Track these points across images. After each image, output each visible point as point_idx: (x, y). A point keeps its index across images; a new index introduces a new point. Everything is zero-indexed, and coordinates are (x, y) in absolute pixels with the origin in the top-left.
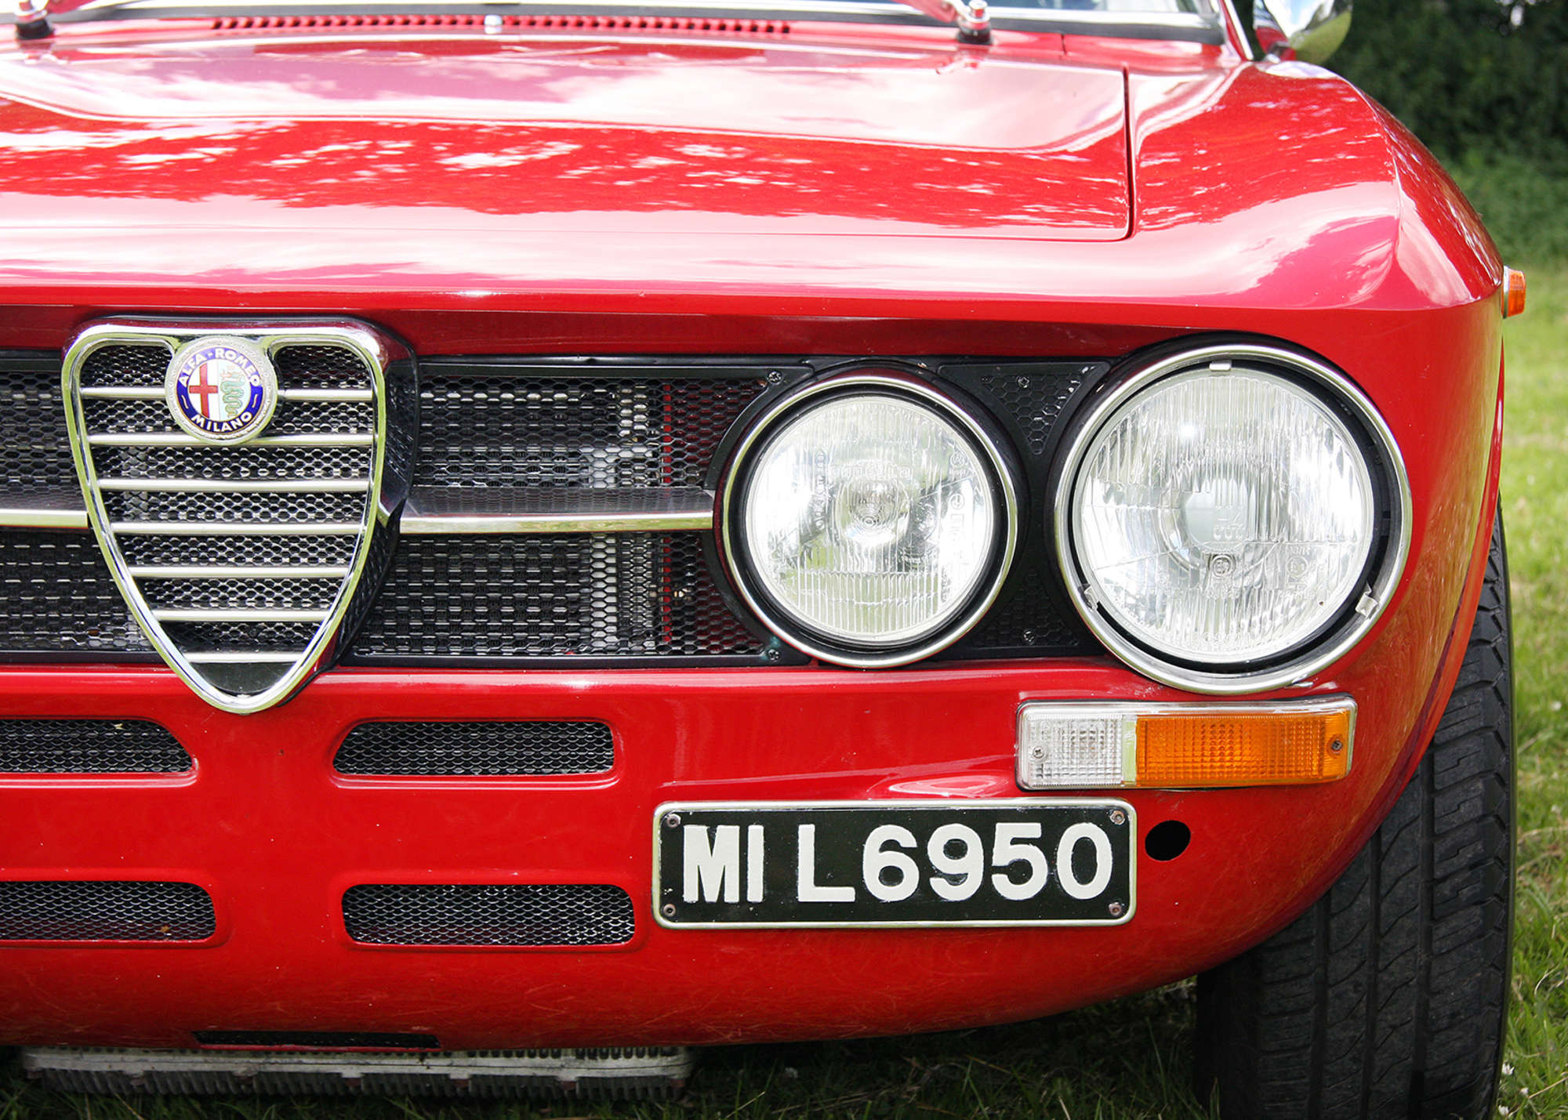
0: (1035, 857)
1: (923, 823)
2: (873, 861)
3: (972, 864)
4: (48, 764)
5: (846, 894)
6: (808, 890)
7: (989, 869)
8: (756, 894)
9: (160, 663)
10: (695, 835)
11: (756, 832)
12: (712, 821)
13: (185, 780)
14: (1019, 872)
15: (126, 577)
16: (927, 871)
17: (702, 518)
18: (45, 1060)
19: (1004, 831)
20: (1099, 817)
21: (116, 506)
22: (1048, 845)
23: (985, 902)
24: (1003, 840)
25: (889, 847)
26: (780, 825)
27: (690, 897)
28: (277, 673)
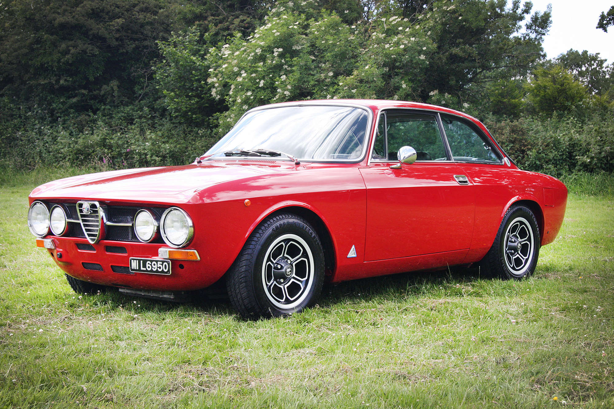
0: (161, 266)
1: (152, 261)
2: (147, 265)
3: (156, 266)
4: (84, 249)
5: (145, 269)
6: (142, 269)
7: (158, 267)
8: (138, 269)
9: (86, 238)
10: (132, 261)
11: (137, 261)
12: (134, 259)
13: (95, 252)
14: (160, 268)
15: (84, 228)
16: (152, 267)
17: (130, 225)
18: (120, 290)
19: (159, 263)
20: (167, 262)
21: (83, 221)
22: (162, 265)
23: (157, 271)
24: (158, 264)
25: (149, 264)
26: (139, 261)
27: (132, 268)
28: (95, 239)
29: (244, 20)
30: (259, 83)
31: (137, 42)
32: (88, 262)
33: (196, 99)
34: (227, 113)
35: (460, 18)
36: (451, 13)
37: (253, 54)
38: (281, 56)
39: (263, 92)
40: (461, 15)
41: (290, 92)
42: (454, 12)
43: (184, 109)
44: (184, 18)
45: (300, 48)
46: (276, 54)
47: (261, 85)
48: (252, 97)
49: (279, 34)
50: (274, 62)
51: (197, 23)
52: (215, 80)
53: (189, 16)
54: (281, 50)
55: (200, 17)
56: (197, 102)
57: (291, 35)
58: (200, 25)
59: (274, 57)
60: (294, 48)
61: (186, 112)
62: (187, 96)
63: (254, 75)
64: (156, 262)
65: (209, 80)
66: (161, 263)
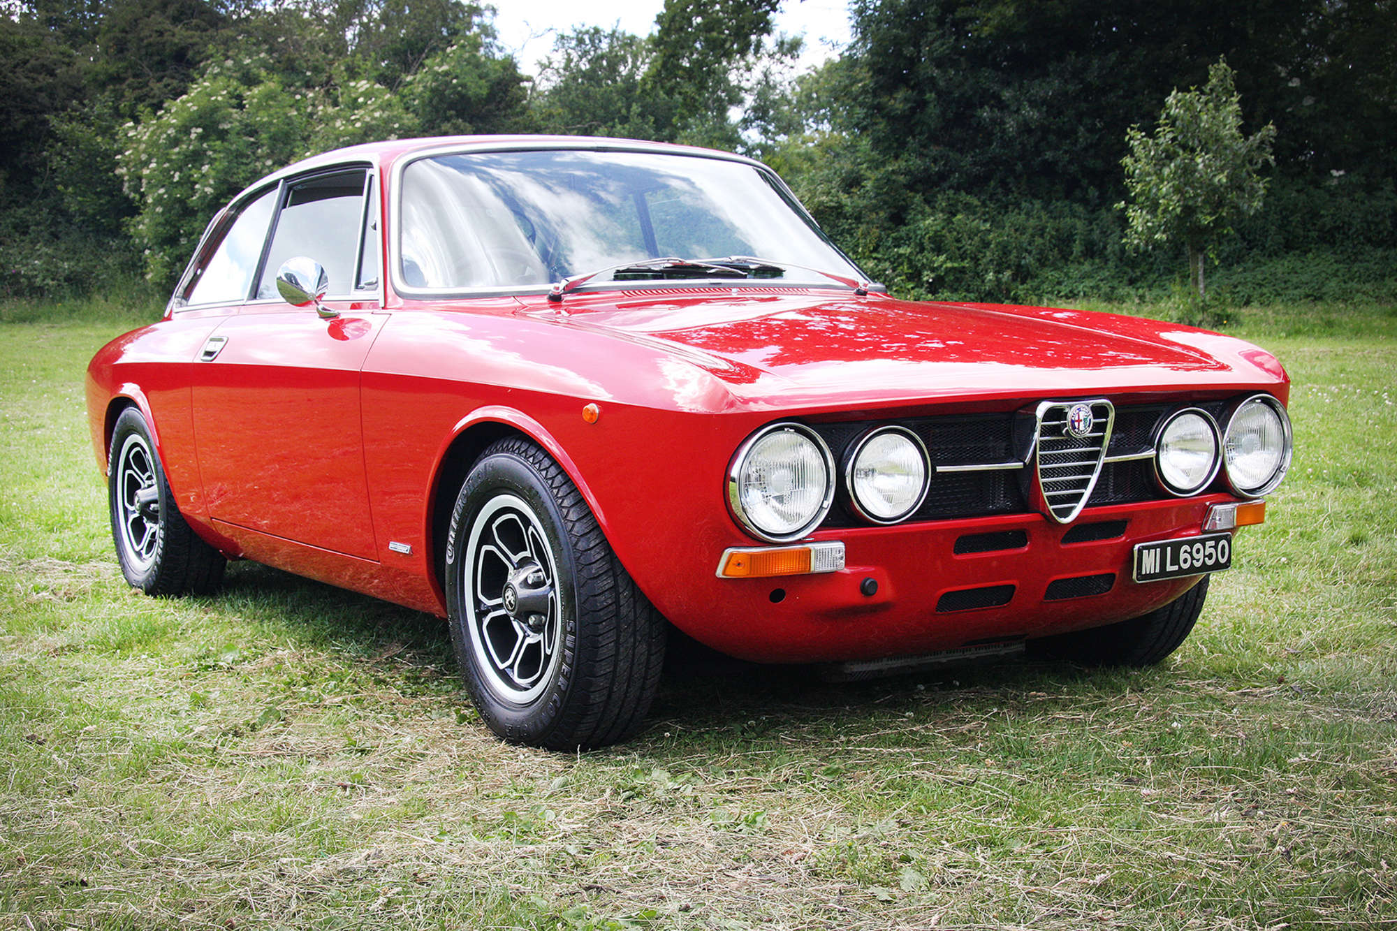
0: (1212, 550)
1: (1191, 543)
2: (1182, 556)
3: (1201, 556)
5: (1176, 568)
6: (1169, 568)
7: (1205, 556)
8: (1157, 571)
10: (1145, 552)
11: (1158, 550)
12: (1148, 548)
14: (1210, 556)
16: (1193, 559)
17: (1151, 454)
19: (1207, 544)
20: (1226, 537)
22: (1216, 547)
23: (1203, 567)
24: (1207, 547)
25: (1186, 552)
26: (1163, 548)
27: (1143, 573)
28: (1071, 509)
29: (169, 85)
30: (173, 176)
31: (29, 117)
33: (108, 198)
34: (138, 218)
35: (455, 81)
36: (443, 76)
37: (165, 136)
38: (202, 138)
39: (179, 187)
40: (456, 77)
41: (215, 189)
42: (446, 74)
43: (91, 211)
44: (95, 80)
45: (229, 126)
46: (193, 136)
47: (176, 178)
48: (166, 196)
49: (195, 108)
50: (191, 147)
51: (111, 87)
52: (124, 170)
53: (102, 77)
54: (200, 130)
55: (117, 79)
56: (109, 202)
57: (215, 109)
58: (114, 91)
59: (191, 140)
60: (221, 127)
61: (94, 215)
62: (96, 193)
63: (167, 165)
64: (1203, 542)
65: (118, 171)
66: (1213, 543)
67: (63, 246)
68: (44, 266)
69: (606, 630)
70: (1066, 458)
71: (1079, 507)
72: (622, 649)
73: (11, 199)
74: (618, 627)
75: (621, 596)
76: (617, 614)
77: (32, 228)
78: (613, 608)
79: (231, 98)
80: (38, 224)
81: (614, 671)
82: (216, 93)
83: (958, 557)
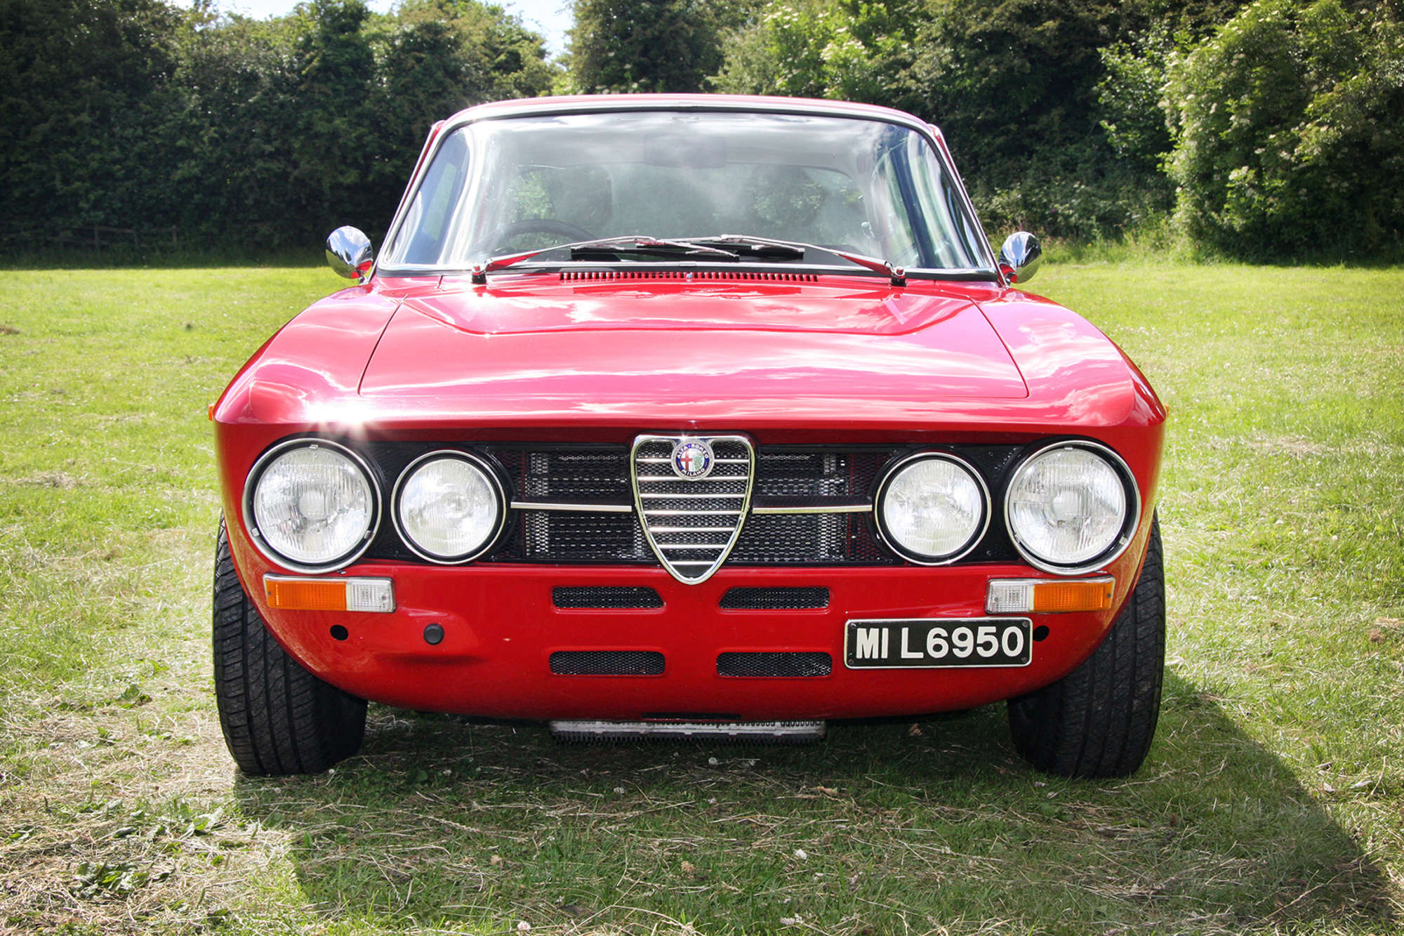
0: (993, 640)
1: (950, 626)
2: (931, 642)
3: (969, 643)
5: (919, 655)
6: (905, 654)
7: (976, 645)
8: (885, 655)
9: (660, 565)
10: (861, 632)
11: (885, 631)
12: (868, 627)
13: (659, 610)
14: (987, 646)
15: (649, 531)
16: (952, 645)
17: (866, 507)
18: (563, 726)
19: (982, 630)
20: (1019, 624)
21: (648, 504)
22: (999, 635)
23: (974, 657)
24: (980, 634)
25: (936, 636)
26: (895, 631)
27: (859, 656)
28: (704, 568)
32: (595, 648)
49: (1242, 32)
52: (1166, 104)
64: (974, 627)
65: (1160, 105)
66: (993, 629)
67: (1105, 184)
68: (1083, 205)
69: (231, 649)
70: (705, 503)
71: (715, 565)
72: (250, 672)
73: (1064, 135)
74: (244, 647)
75: (249, 613)
76: (244, 632)
77: (1080, 165)
78: (239, 625)
79: (1284, 18)
80: (1085, 162)
81: (246, 693)
82: (1265, 14)
83: (559, 611)
